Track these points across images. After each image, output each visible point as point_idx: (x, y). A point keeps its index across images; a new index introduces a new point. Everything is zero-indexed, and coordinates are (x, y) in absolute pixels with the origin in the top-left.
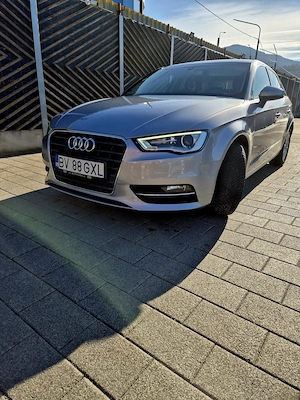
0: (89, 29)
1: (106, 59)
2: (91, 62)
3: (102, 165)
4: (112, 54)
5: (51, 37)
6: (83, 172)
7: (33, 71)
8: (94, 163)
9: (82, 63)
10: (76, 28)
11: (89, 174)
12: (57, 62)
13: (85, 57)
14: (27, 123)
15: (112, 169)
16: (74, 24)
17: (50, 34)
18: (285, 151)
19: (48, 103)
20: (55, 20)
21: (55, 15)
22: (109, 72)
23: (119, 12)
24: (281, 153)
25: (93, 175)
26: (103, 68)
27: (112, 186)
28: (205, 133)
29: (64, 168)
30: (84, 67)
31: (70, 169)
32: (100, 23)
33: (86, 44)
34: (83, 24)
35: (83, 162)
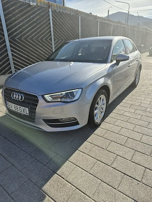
0: (33, 18)
1: (44, 32)
2: (35, 35)
3: (27, 109)
4: (47, 30)
5: (12, 25)
6: (19, 112)
7: (4, 44)
8: (24, 108)
9: (30, 37)
10: (26, 18)
11: (22, 113)
12: (17, 37)
13: (32, 33)
14: (4, 71)
15: (33, 111)
16: (24, 17)
17: (12, 24)
18: (137, 80)
19: (13, 59)
20: (14, 16)
21: (14, 13)
22: (46, 39)
23: (49, 7)
24: (135, 81)
25: (24, 113)
26: (42, 38)
27: (34, 119)
28: (81, 90)
29: (11, 108)
30: (31, 39)
31: (13, 109)
32: (39, 14)
33: (32, 26)
34: (29, 16)
35: (19, 106)
